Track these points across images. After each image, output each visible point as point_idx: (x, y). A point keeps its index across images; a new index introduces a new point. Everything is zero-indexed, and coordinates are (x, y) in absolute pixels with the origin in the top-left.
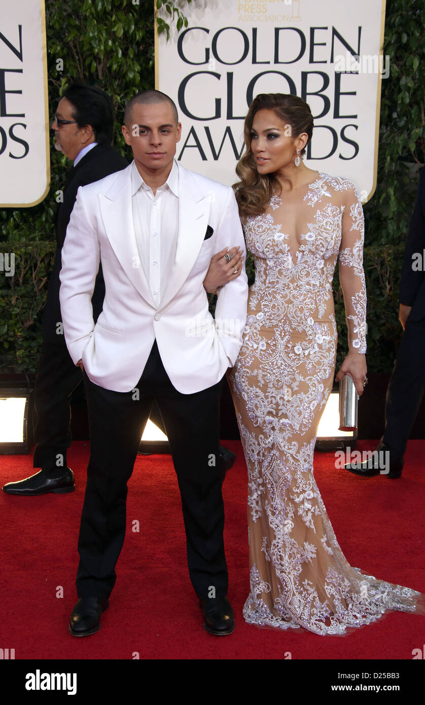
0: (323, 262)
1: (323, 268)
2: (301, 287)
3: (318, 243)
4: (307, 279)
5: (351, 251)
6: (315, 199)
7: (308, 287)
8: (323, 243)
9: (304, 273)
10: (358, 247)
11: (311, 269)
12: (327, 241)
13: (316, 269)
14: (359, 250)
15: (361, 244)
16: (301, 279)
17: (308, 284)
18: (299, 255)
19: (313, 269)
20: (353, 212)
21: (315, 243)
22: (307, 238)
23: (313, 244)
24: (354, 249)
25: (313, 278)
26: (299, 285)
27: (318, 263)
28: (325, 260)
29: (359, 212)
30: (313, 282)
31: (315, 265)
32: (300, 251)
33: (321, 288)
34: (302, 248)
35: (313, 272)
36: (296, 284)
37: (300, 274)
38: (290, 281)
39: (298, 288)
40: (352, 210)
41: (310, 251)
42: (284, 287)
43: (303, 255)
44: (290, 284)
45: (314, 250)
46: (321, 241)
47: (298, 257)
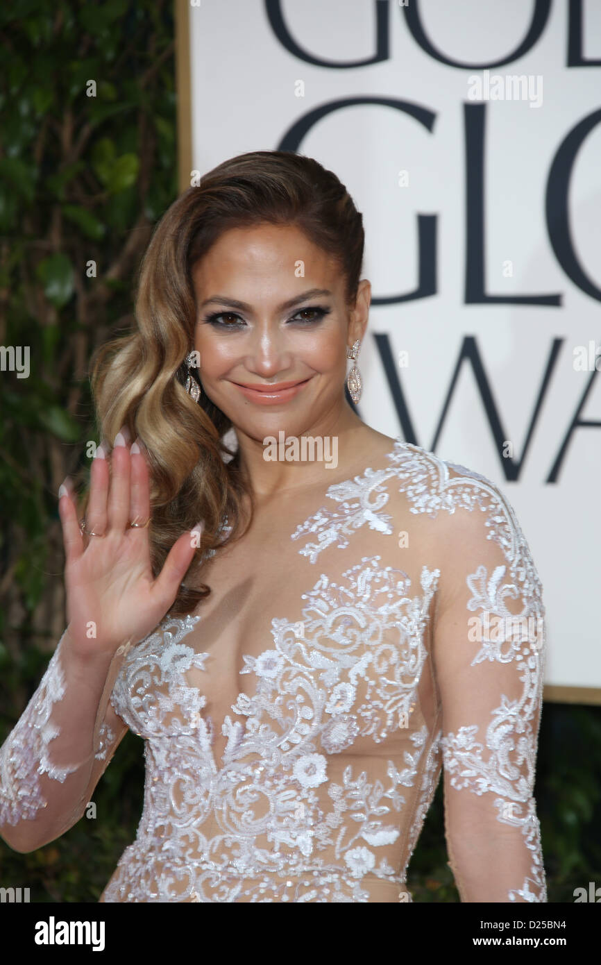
0: (320, 762)
1: (324, 786)
2: (235, 852)
3: (291, 687)
4: (258, 826)
5: (481, 737)
6: (331, 536)
7: (260, 855)
8: (309, 690)
9: (246, 800)
10: (506, 722)
11: (274, 786)
12: (321, 684)
13: (296, 785)
14: (514, 736)
15: (522, 713)
16: (235, 820)
17: (263, 841)
18: (231, 730)
19: (281, 787)
20: (478, 597)
21: (283, 688)
22: (259, 669)
23: (275, 693)
24: (490, 730)
25: (280, 819)
26: (229, 844)
27: (300, 765)
28: (328, 756)
29: (506, 599)
30: (281, 837)
31: (290, 772)
32: (235, 718)
33: (318, 861)
34: (242, 703)
35: (282, 797)
36: (218, 839)
37: (233, 803)
38: (201, 828)
39: (225, 857)
40: (473, 589)
41: (265, 718)
42: (184, 849)
43: (245, 730)
44: (203, 839)
45: (277, 714)
46: (301, 682)
47: (227, 738)
